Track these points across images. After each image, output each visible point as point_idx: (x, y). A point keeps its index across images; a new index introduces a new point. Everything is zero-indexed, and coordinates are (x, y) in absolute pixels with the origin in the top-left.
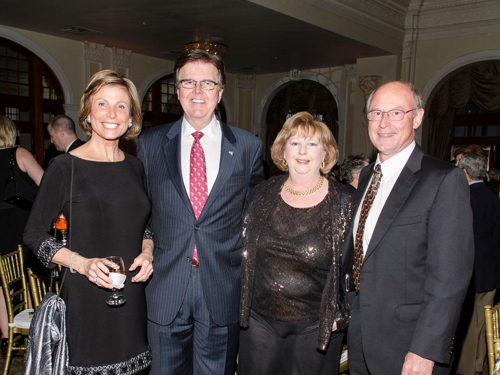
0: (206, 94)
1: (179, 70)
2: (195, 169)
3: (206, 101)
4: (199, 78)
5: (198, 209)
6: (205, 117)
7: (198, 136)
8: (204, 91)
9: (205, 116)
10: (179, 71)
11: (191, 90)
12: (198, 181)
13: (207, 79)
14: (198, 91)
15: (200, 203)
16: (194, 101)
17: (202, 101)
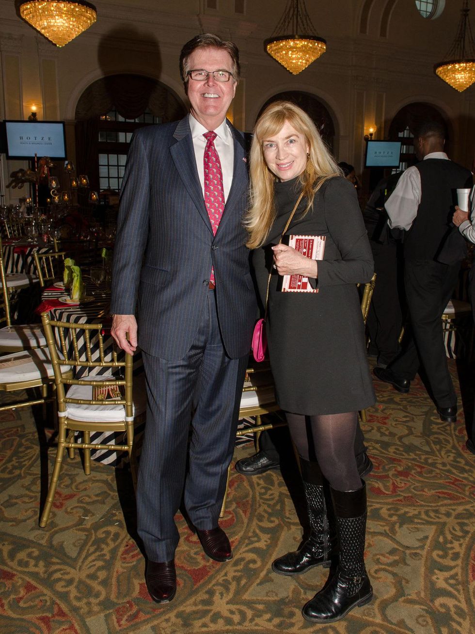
0: (220, 87)
1: (186, 60)
2: (211, 176)
3: (221, 95)
4: (211, 68)
5: (215, 224)
6: (220, 115)
7: (210, 137)
8: (218, 83)
9: (220, 113)
10: (186, 62)
11: (203, 83)
12: (214, 190)
13: (221, 69)
14: (211, 84)
15: (217, 216)
16: (206, 95)
17: (216, 96)
